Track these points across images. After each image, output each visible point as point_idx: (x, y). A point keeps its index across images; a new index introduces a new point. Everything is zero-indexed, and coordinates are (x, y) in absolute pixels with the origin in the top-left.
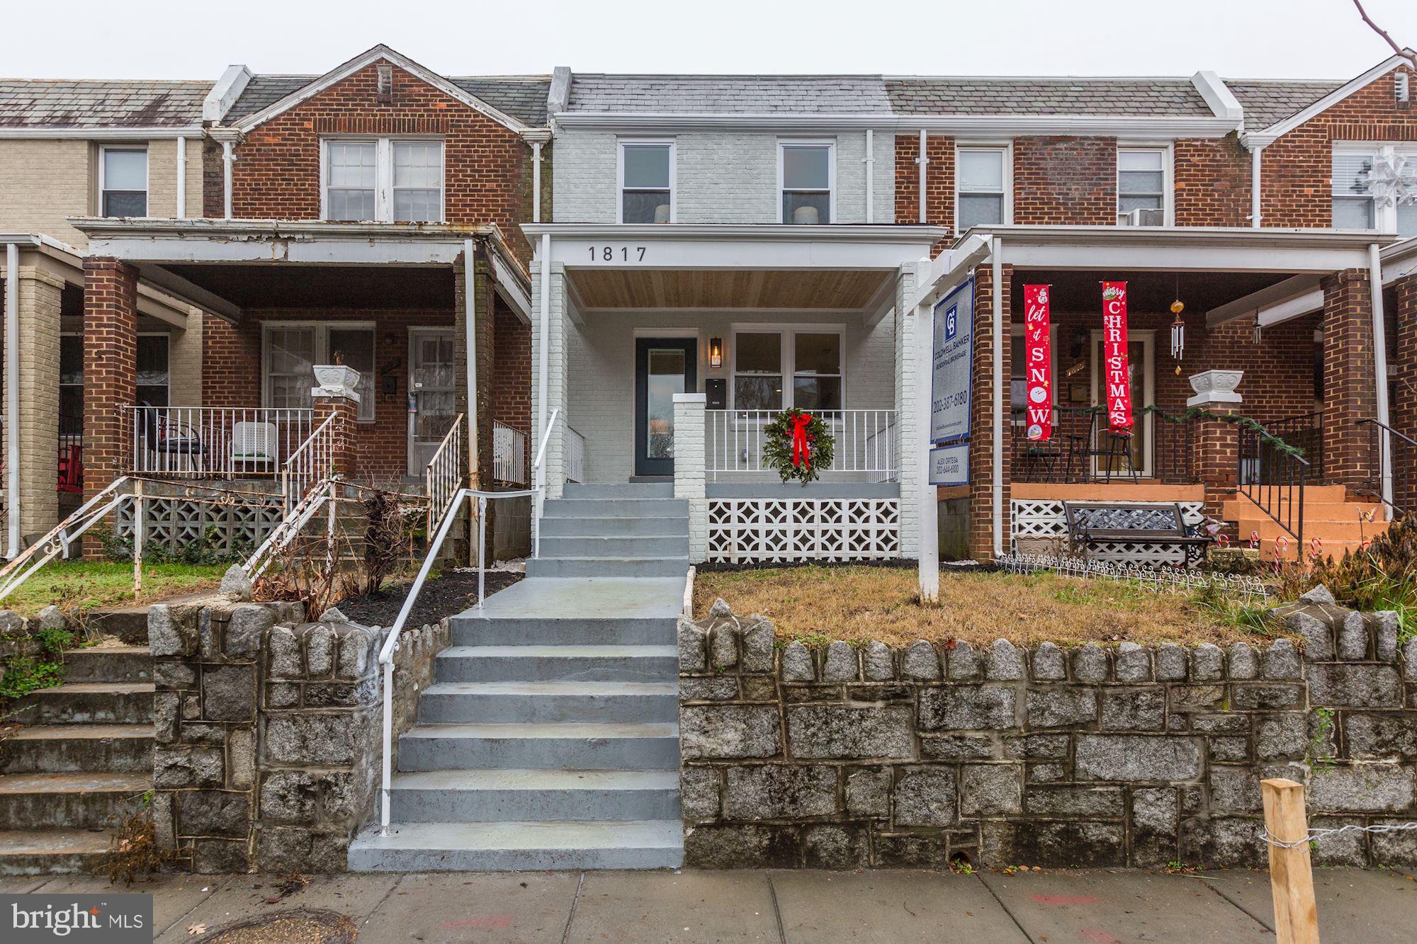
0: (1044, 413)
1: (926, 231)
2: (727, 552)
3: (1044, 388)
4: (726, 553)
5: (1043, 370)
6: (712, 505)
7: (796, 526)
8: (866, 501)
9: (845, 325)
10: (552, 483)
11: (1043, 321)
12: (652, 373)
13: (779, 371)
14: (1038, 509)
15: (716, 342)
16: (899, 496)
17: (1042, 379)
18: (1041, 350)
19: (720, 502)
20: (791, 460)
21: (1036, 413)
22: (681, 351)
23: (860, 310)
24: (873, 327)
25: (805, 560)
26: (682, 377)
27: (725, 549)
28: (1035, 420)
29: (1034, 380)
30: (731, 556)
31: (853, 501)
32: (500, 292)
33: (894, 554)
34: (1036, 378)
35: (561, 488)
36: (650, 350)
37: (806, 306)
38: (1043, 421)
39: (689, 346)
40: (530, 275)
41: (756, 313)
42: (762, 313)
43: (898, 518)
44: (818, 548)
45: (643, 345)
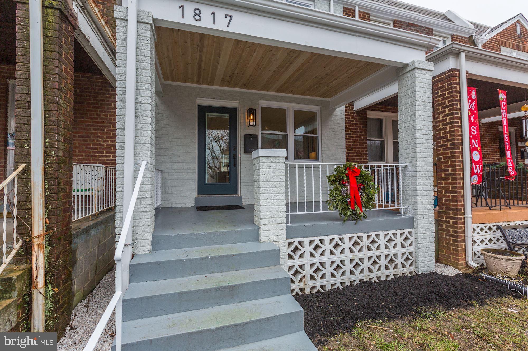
0: (479, 167)
1: (429, 40)
2: (302, 283)
3: (478, 151)
4: (301, 285)
5: (477, 140)
6: (290, 244)
7: (350, 256)
8: (394, 232)
9: (320, 107)
10: (139, 238)
11: (474, 110)
12: (208, 129)
13: (286, 132)
14: (482, 229)
15: (251, 111)
16: (413, 227)
17: (477, 146)
18: (475, 128)
19: (296, 241)
20: (349, 204)
21: (476, 167)
22: (227, 116)
23: (329, 99)
24: (334, 110)
25: (358, 282)
26: (227, 132)
27: (301, 280)
28: (475, 172)
29: (473, 147)
30: (306, 286)
31: (386, 232)
32: (80, 39)
33: (412, 269)
34: (474, 146)
35: (149, 242)
36: (207, 114)
37: (302, 95)
38: (479, 172)
39: (232, 112)
40: (115, 39)
41: (273, 96)
42: (276, 96)
43: (414, 243)
44: (366, 271)
45: (202, 110)
